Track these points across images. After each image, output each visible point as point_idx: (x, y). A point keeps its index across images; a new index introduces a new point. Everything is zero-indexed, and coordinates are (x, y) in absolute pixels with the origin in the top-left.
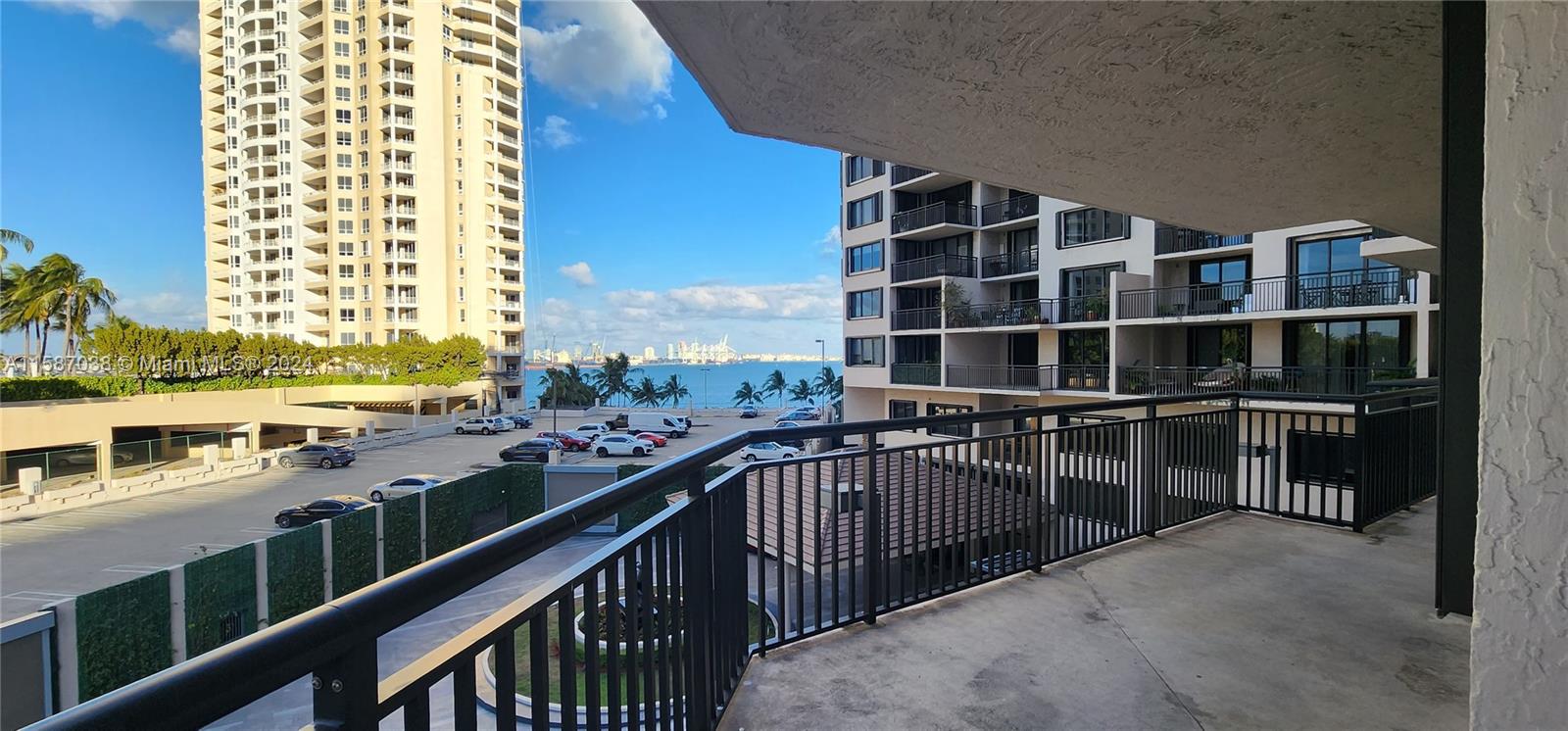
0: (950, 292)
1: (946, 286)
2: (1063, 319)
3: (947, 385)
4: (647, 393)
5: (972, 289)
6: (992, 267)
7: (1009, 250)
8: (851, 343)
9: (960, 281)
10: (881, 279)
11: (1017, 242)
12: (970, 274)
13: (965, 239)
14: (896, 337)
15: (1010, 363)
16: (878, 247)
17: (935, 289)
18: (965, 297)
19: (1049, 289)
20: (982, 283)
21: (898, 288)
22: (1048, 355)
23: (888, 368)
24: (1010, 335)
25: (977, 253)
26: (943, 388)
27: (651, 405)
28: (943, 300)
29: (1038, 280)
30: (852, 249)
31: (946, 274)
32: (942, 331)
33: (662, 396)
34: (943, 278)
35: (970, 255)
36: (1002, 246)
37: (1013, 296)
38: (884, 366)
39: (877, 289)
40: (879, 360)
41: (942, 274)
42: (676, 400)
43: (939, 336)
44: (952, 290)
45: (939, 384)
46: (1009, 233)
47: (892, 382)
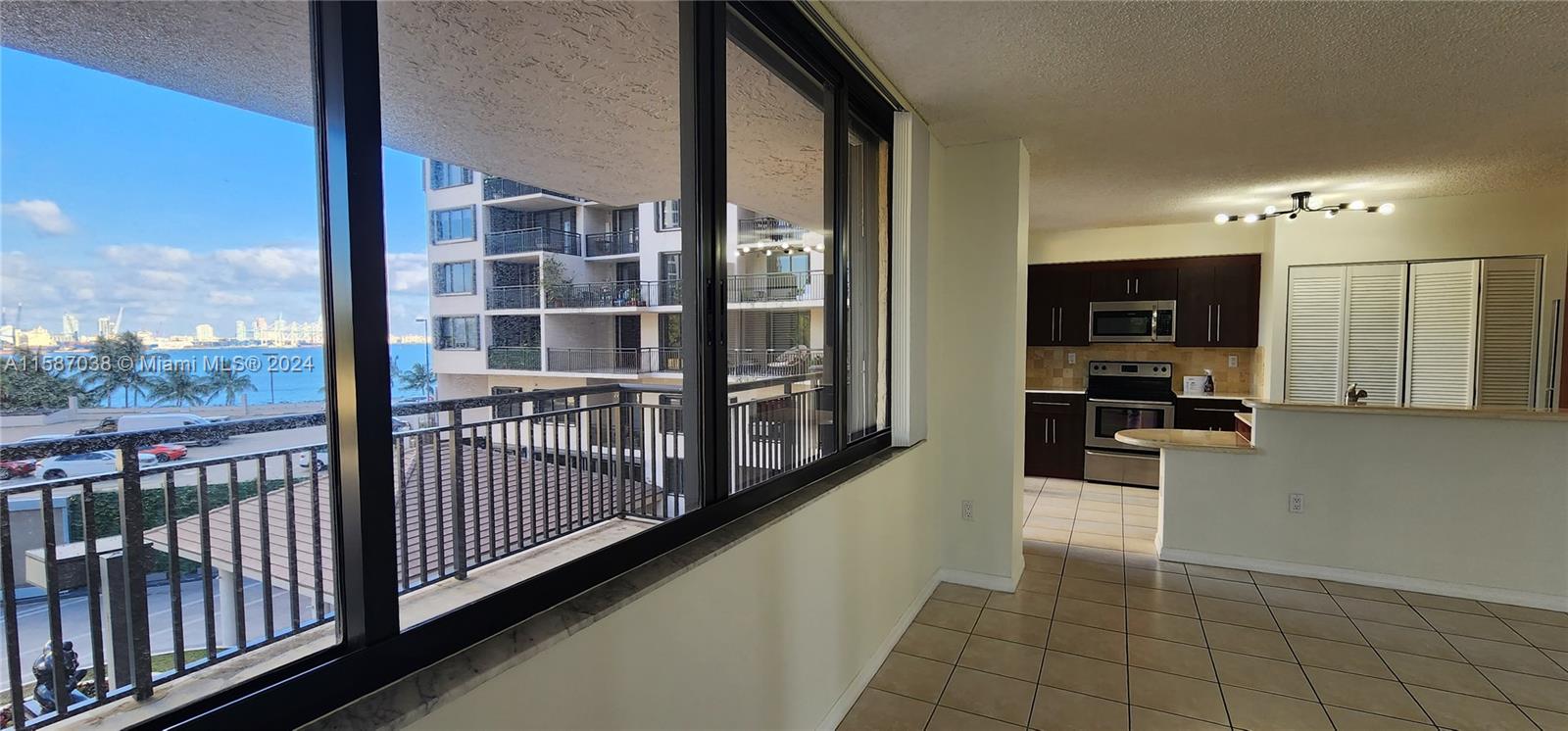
0: (549, 268)
1: (544, 262)
2: (663, 301)
3: (549, 369)
4: (179, 385)
5: (575, 268)
6: (596, 246)
7: (615, 229)
8: (443, 323)
9: (560, 258)
10: (473, 250)
11: (623, 221)
12: (574, 251)
13: (567, 214)
14: (494, 317)
15: (618, 346)
16: (469, 214)
17: (533, 265)
18: (566, 276)
19: (649, 272)
20: (586, 261)
21: (495, 262)
22: (650, 337)
23: (484, 353)
24: (617, 317)
25: (581, 229)
26: (544, 372)
27: (185, 402)
28: (542, 277)
29: (639, 262)
30: (439, 213)
31: (544, 250)
32: (542, 311)
33: (204, 390)
34: (540, 254)
35: (573, 232)
36: (607, 225)
37: (620, 277)
38: (479, 349)
39: (469, 262)
40: (473, 342)
41: (540, 249)
42: (231, 395)
43: (538, 317)
44: (552, 269)
45: (539, 369)
46: (615, 212)
47: (491, 366)
